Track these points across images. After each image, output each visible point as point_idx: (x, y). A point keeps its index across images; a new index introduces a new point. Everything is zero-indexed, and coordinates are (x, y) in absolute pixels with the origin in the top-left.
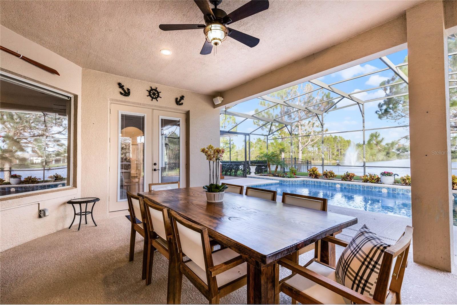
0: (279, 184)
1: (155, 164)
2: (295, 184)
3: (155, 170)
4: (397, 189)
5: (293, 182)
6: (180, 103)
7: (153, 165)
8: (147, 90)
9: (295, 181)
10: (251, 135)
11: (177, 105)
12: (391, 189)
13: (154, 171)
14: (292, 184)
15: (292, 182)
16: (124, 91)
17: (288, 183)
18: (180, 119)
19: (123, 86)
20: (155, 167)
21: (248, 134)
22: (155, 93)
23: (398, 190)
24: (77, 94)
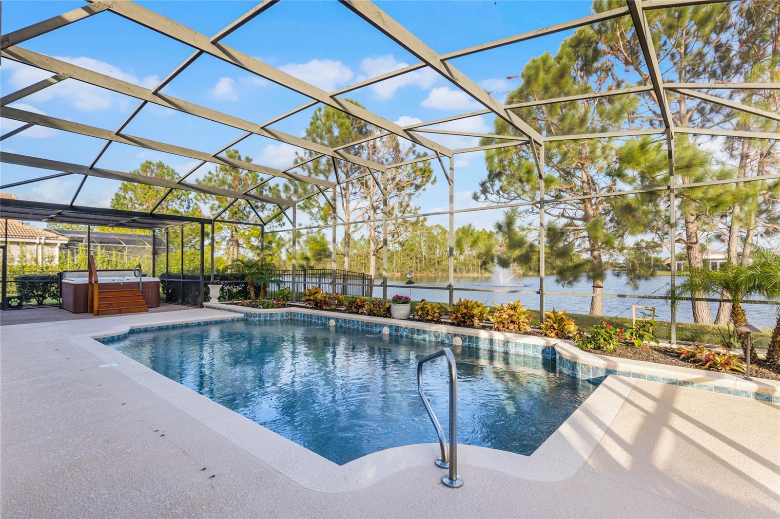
0: (243, 320)
2: (270, 320)
4: (401, 327)
5: (267, 316)
9: (271, 314)
10: (215, 223)
12: (394, 328)
14: (265, 321)
15: (264, 317)
17: (257, 318)
21: (210, 222)
23: (402, 329)
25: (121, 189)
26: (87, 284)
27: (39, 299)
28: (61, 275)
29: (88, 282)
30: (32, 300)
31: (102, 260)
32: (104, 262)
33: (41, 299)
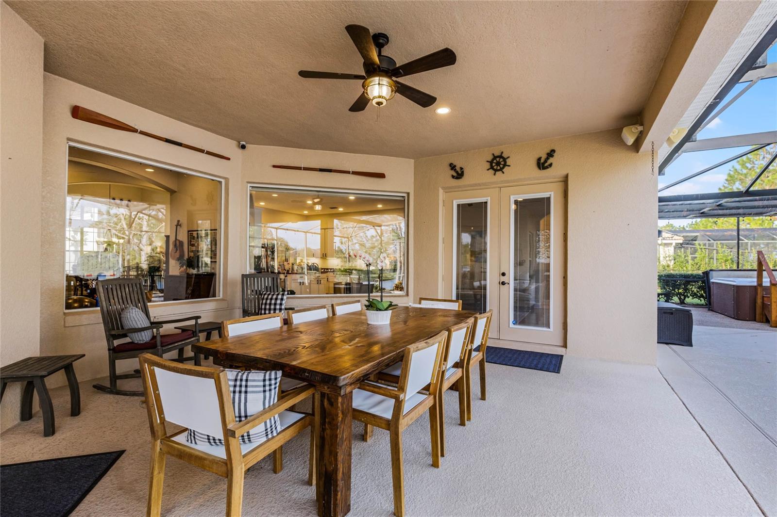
1: (504, 274)
3: (503, 283)
6: (546, 165)
7: (501, 276)
8: (488, 161)
11: (539, 171)
13: (502, 286)
16: (457, 172)
18: (550, 193)
19: (455, 166)
20: (503, 279)
22: (499, 161)
24: (408, 191)
25: (727, 180)
26: (755, 286)
27: (680, 297)
28: (706, 274)
29: (755, 284)
30: (674, 298)
31: (725, 259)
32: (726, 261)
33: (682, 297)
